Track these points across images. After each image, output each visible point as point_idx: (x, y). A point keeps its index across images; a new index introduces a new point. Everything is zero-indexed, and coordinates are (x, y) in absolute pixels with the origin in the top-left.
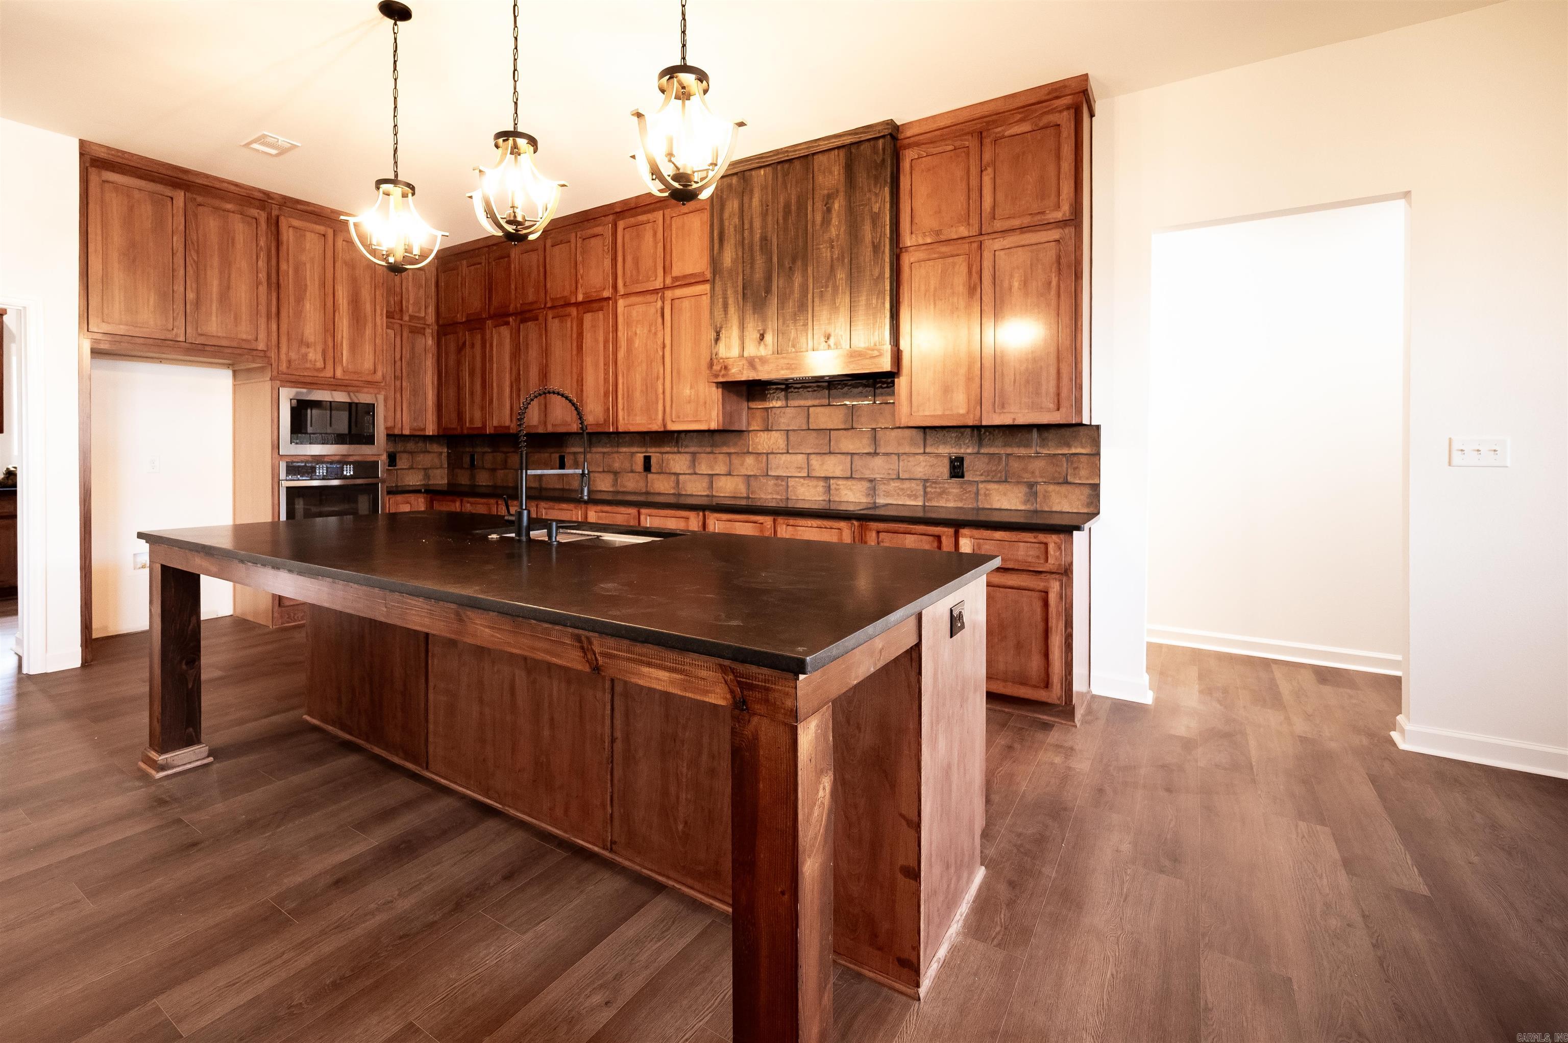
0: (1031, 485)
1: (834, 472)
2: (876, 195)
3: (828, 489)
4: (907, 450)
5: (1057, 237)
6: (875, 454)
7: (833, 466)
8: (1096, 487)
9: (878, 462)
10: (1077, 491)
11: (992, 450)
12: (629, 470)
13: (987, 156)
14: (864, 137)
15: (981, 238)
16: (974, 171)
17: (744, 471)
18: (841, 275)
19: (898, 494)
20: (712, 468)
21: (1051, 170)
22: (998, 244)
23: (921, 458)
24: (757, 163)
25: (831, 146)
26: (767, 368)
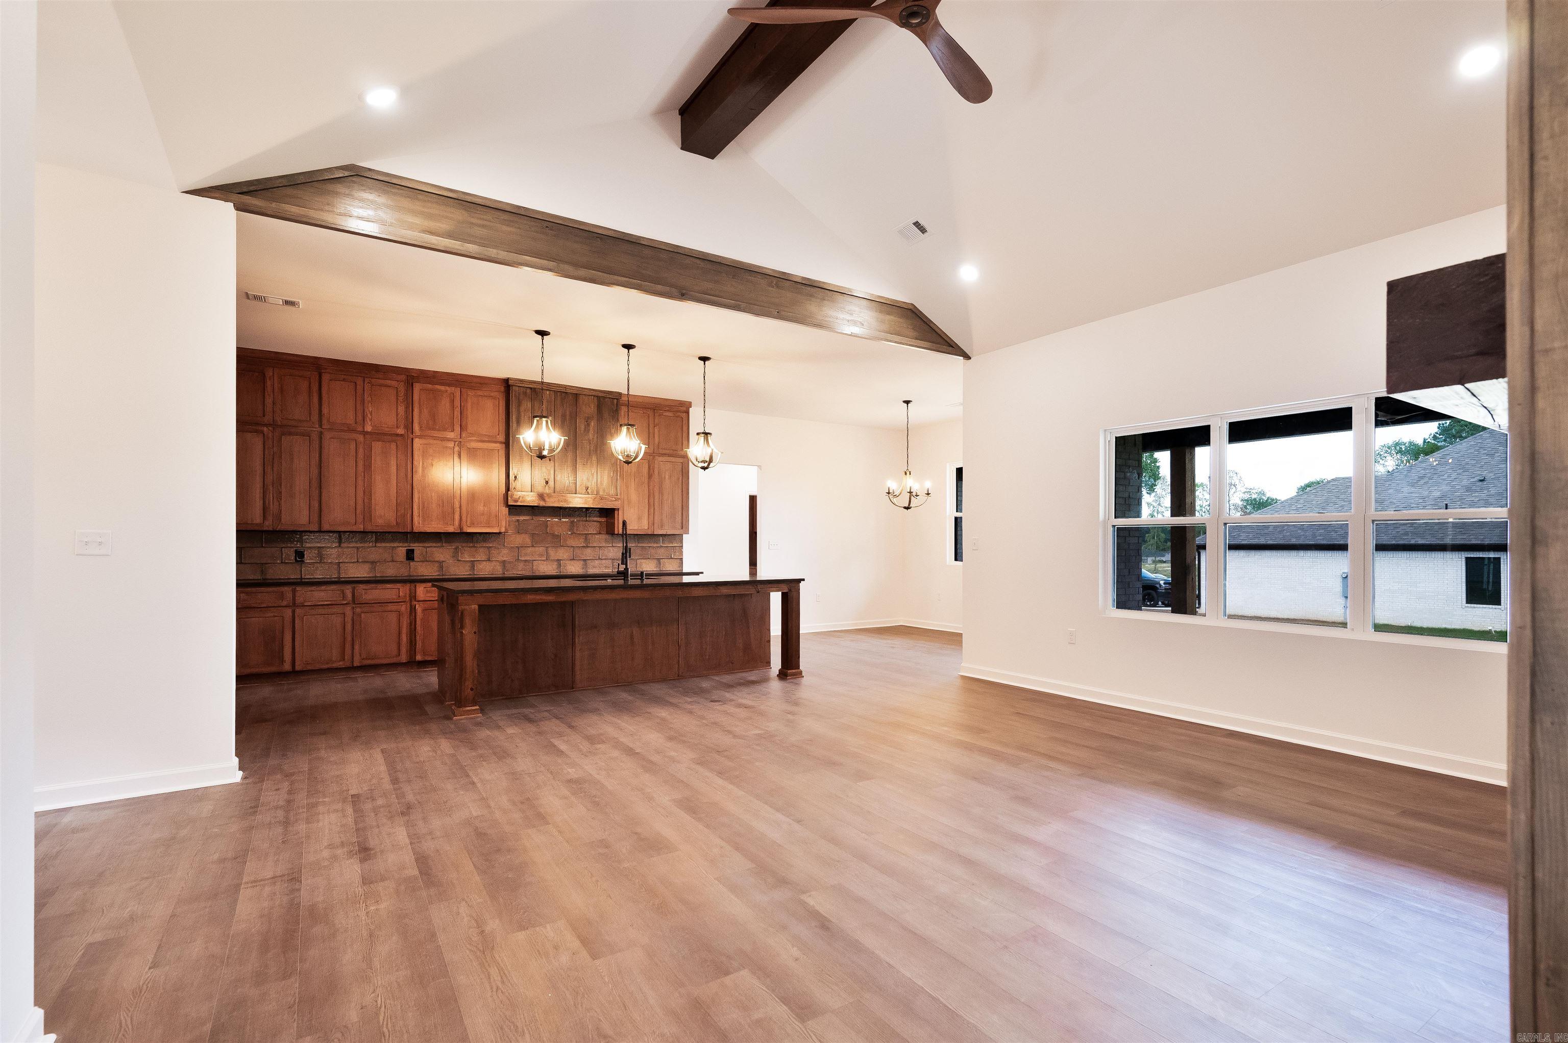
0: (659, 560)
1: (563, 557)
2: (613, 425)
3: (559, 565)
4: (604, 545)
5: (682, 461)
6: (587, 547)
7: (562, 554)
8: (681, 559)
9: (589, 551)
10: (676, 561)
11: (643, 545)
12: (390, 559)
13: (656, 421)
14: (608, 396)
15: (654, 455)
16: (651, 426)
17: (501, 558)
18: (594, 458)
19: (599, 567)
20: (474, 556)
21: (679, 434)
22: (661, 459)
23: (611, 549)
24: (546, 387)
25: (590, 394)
26: (552, 500)
